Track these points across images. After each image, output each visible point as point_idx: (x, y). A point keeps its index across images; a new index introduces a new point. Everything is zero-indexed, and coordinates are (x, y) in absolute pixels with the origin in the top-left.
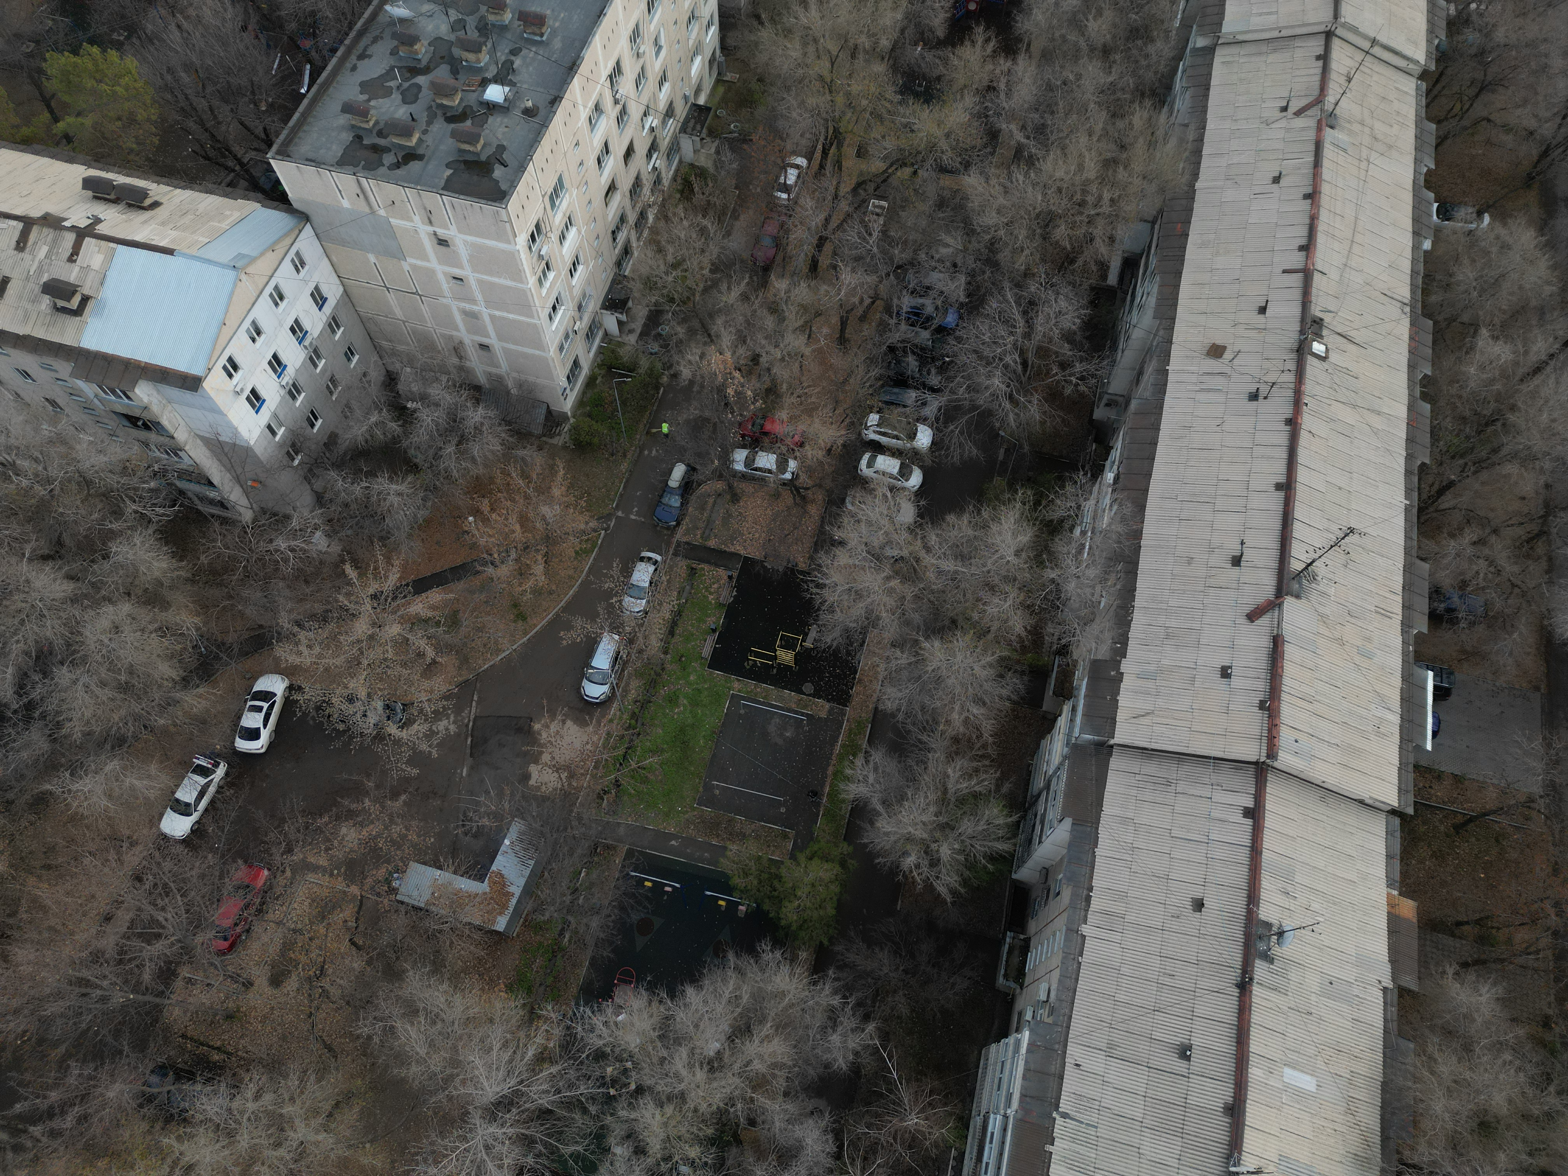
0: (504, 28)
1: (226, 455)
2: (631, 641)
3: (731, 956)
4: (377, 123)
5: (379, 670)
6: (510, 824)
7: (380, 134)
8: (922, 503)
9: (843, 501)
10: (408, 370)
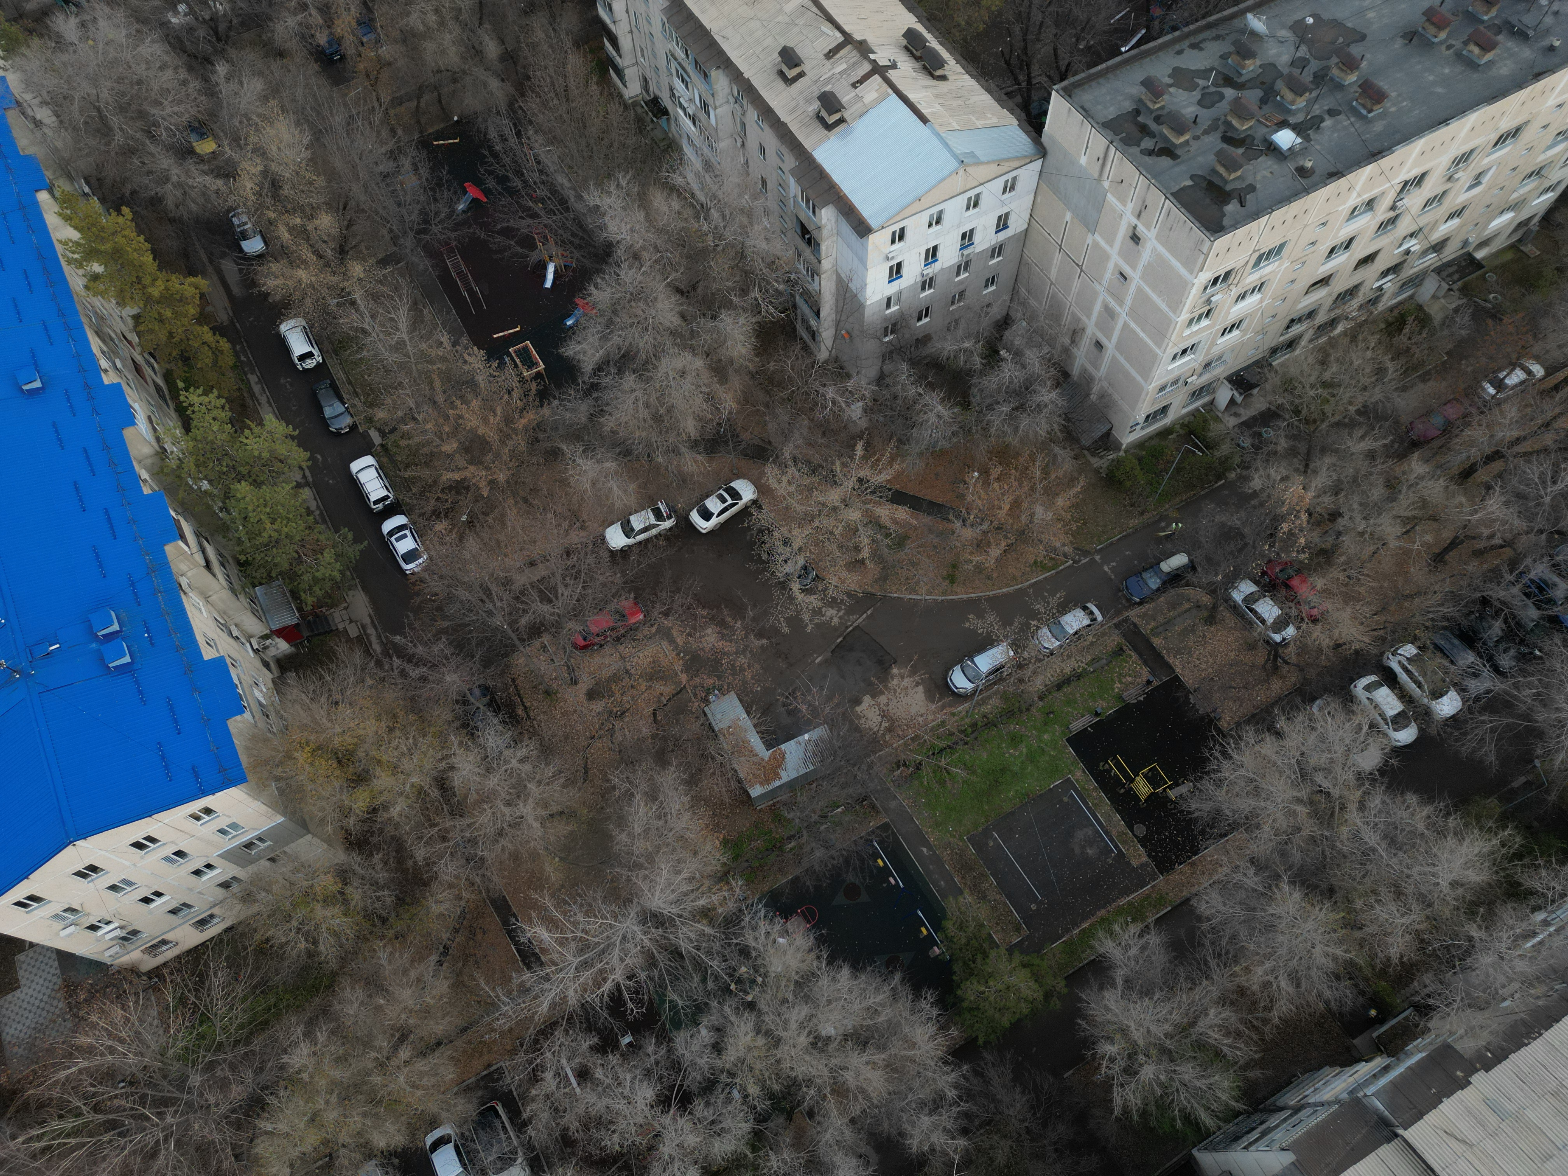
0: (1339, 87)
1: (844, 299)
2: (1020, 666)
3: (898, 976)
4: (1162, 108)
5: (821, 538)
6: (819, 725)
7: (1158, 119)
8: (1392, 761)
9: (1313, 699)
10: (1024, 324)
